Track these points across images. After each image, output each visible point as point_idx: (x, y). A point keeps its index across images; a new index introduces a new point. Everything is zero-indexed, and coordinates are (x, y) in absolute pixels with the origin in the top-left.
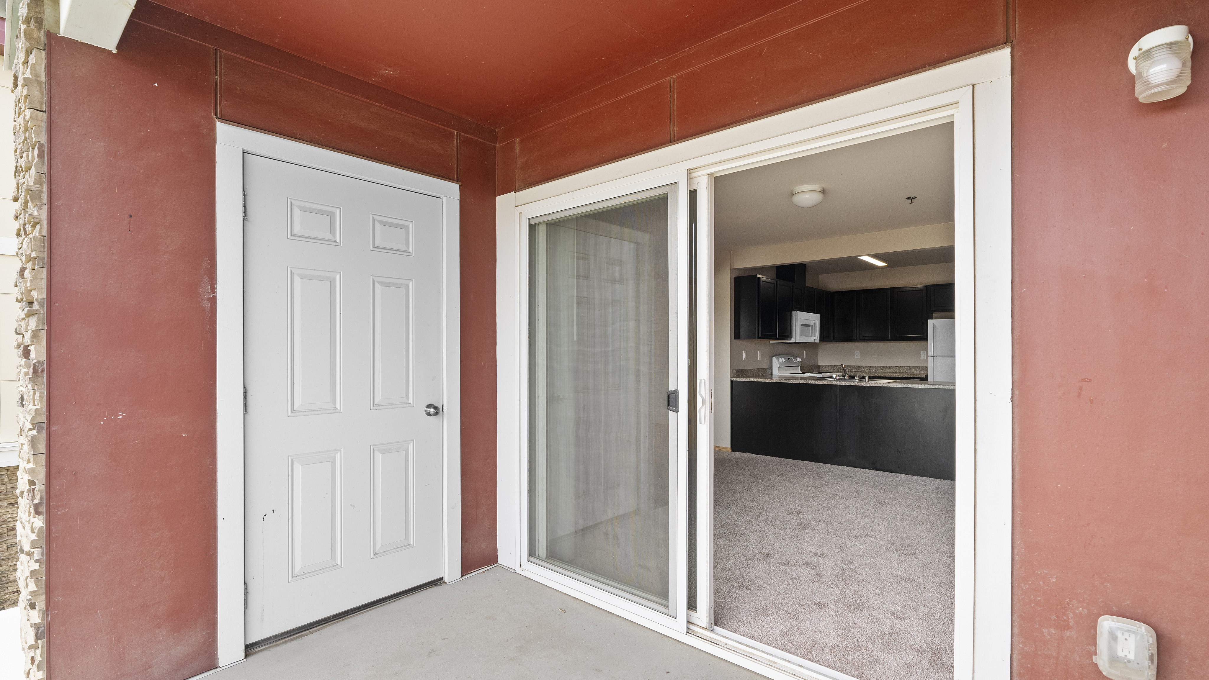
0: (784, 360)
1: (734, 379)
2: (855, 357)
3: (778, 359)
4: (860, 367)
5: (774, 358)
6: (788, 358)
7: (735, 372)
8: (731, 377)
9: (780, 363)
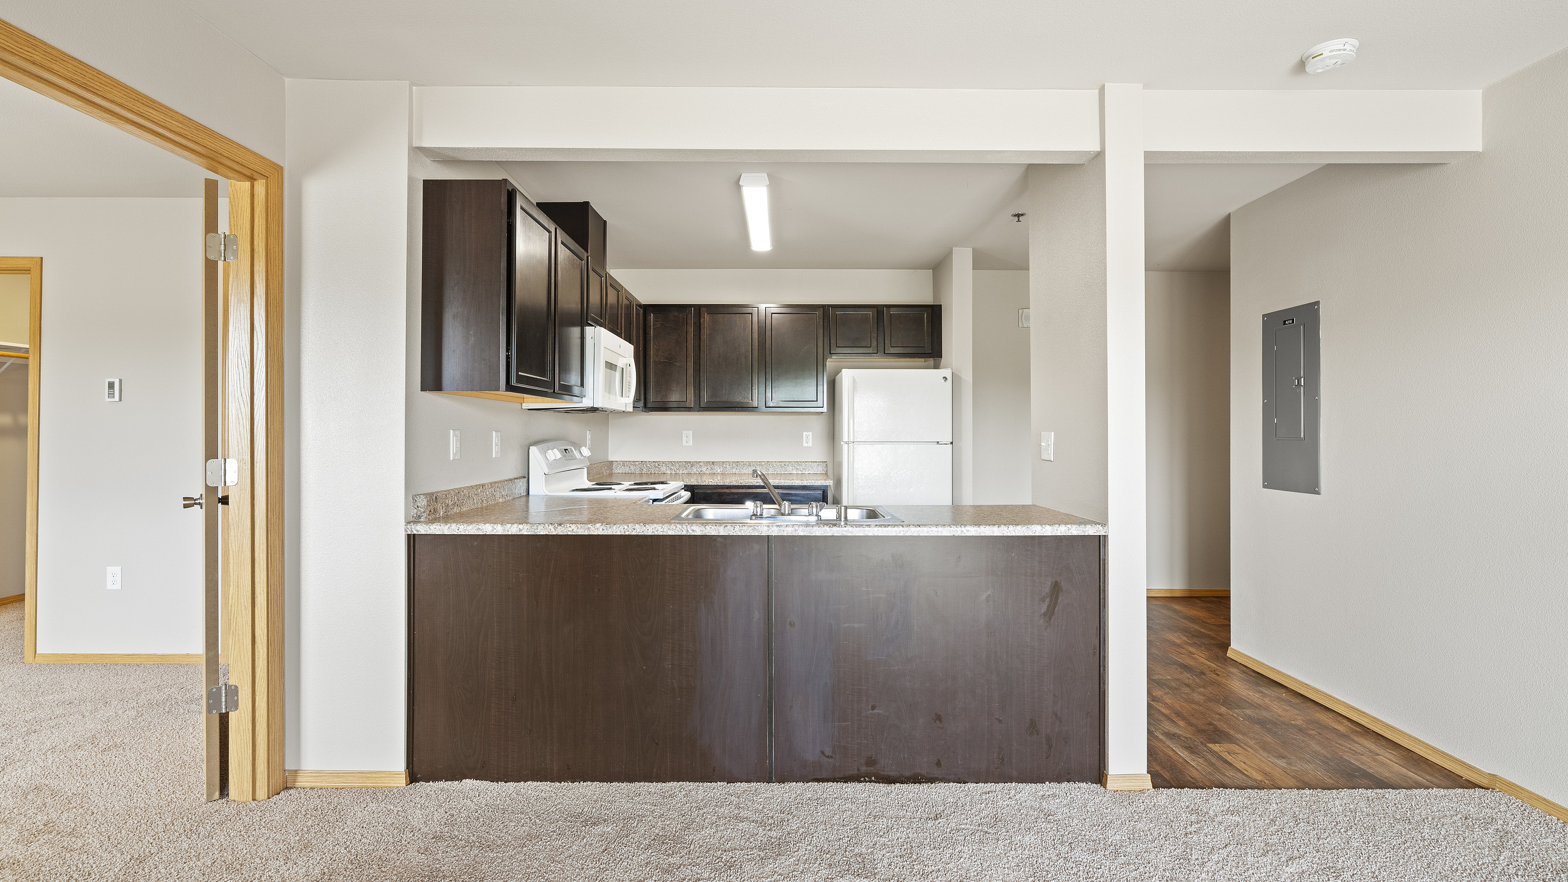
0: (559, 455)
1: (422, 529)
2: (684, 444)
3: (544, 453)
4: (692, 464)
5: (534, 450)
6: (565, 450)
7: (425, 503)
8: (408, 523)
9: (550, 465)
